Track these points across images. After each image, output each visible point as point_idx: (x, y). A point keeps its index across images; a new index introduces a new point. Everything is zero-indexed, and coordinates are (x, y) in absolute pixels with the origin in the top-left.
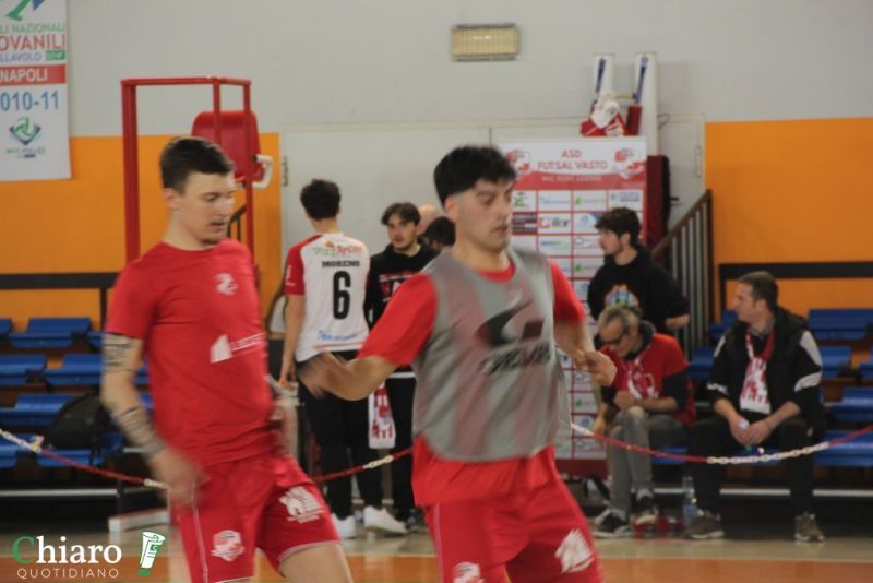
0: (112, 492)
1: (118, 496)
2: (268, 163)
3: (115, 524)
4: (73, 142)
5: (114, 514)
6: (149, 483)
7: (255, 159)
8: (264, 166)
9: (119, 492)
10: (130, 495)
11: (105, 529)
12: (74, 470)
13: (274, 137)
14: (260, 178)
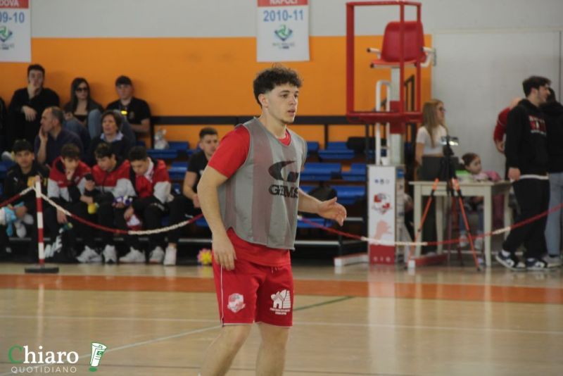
0: (336, 243)
1: (340, 245)
2: (429, 52)
3: (338, 262)
4: (311, 39)
5: (337, 255)
6: (364, 239)
7: (422, 49)
8: (427, 54)
9: (341, 243)
10: (346, 245)
11: (332, 264)
12: (321, 230)
13: (430, 37)
14: (424, 61)
